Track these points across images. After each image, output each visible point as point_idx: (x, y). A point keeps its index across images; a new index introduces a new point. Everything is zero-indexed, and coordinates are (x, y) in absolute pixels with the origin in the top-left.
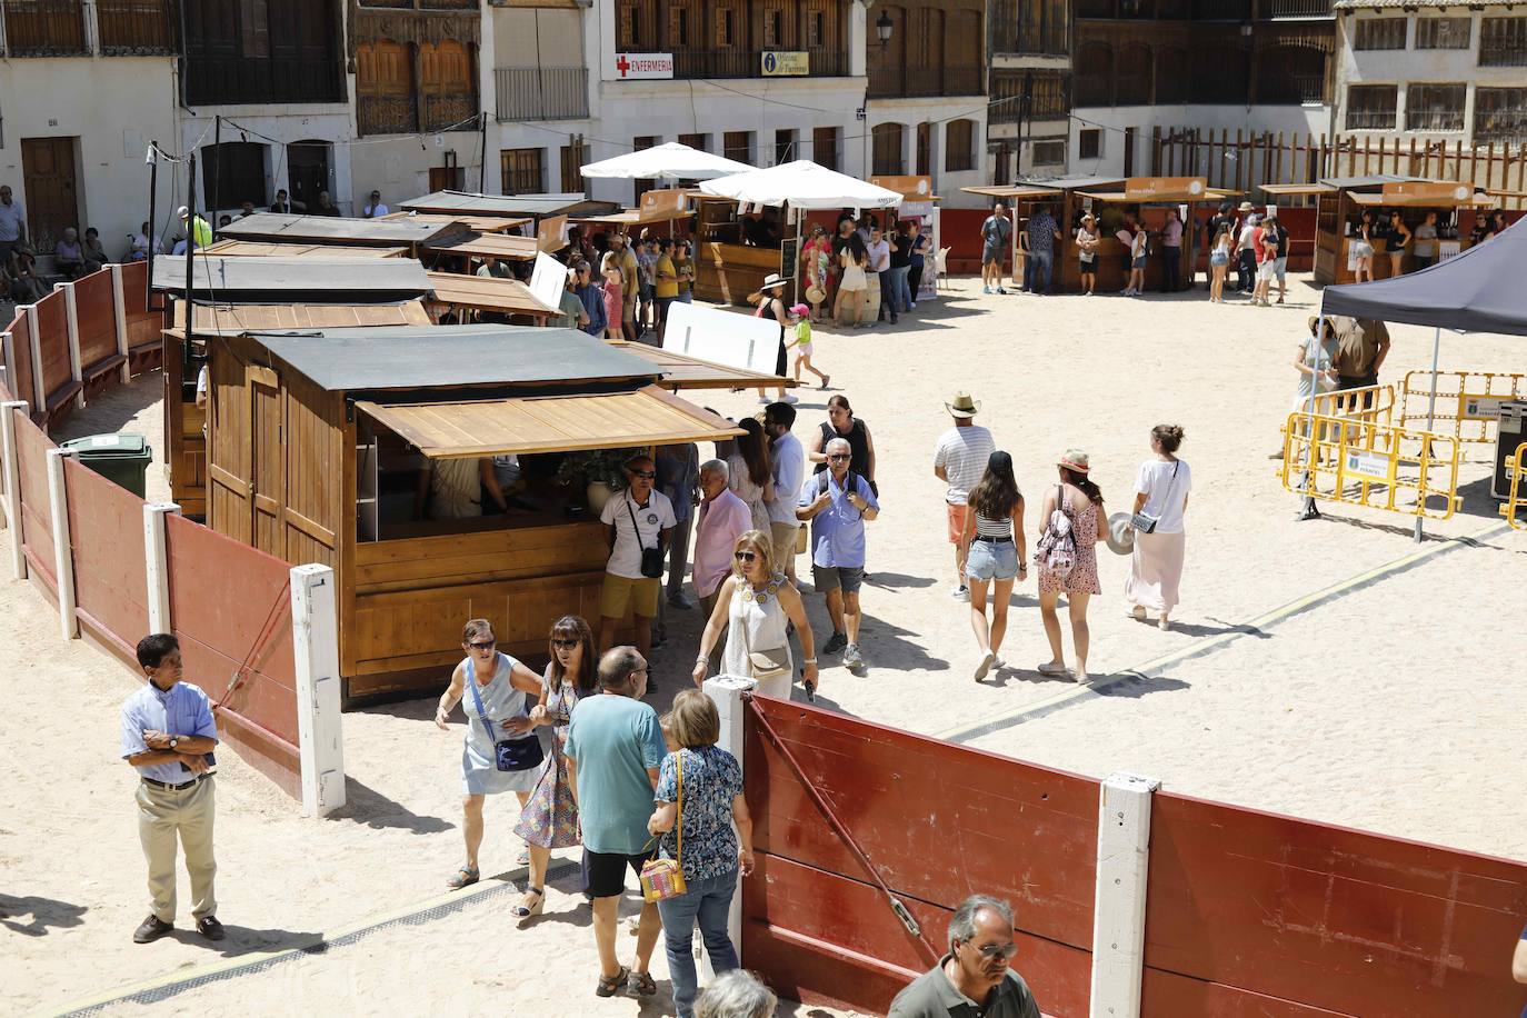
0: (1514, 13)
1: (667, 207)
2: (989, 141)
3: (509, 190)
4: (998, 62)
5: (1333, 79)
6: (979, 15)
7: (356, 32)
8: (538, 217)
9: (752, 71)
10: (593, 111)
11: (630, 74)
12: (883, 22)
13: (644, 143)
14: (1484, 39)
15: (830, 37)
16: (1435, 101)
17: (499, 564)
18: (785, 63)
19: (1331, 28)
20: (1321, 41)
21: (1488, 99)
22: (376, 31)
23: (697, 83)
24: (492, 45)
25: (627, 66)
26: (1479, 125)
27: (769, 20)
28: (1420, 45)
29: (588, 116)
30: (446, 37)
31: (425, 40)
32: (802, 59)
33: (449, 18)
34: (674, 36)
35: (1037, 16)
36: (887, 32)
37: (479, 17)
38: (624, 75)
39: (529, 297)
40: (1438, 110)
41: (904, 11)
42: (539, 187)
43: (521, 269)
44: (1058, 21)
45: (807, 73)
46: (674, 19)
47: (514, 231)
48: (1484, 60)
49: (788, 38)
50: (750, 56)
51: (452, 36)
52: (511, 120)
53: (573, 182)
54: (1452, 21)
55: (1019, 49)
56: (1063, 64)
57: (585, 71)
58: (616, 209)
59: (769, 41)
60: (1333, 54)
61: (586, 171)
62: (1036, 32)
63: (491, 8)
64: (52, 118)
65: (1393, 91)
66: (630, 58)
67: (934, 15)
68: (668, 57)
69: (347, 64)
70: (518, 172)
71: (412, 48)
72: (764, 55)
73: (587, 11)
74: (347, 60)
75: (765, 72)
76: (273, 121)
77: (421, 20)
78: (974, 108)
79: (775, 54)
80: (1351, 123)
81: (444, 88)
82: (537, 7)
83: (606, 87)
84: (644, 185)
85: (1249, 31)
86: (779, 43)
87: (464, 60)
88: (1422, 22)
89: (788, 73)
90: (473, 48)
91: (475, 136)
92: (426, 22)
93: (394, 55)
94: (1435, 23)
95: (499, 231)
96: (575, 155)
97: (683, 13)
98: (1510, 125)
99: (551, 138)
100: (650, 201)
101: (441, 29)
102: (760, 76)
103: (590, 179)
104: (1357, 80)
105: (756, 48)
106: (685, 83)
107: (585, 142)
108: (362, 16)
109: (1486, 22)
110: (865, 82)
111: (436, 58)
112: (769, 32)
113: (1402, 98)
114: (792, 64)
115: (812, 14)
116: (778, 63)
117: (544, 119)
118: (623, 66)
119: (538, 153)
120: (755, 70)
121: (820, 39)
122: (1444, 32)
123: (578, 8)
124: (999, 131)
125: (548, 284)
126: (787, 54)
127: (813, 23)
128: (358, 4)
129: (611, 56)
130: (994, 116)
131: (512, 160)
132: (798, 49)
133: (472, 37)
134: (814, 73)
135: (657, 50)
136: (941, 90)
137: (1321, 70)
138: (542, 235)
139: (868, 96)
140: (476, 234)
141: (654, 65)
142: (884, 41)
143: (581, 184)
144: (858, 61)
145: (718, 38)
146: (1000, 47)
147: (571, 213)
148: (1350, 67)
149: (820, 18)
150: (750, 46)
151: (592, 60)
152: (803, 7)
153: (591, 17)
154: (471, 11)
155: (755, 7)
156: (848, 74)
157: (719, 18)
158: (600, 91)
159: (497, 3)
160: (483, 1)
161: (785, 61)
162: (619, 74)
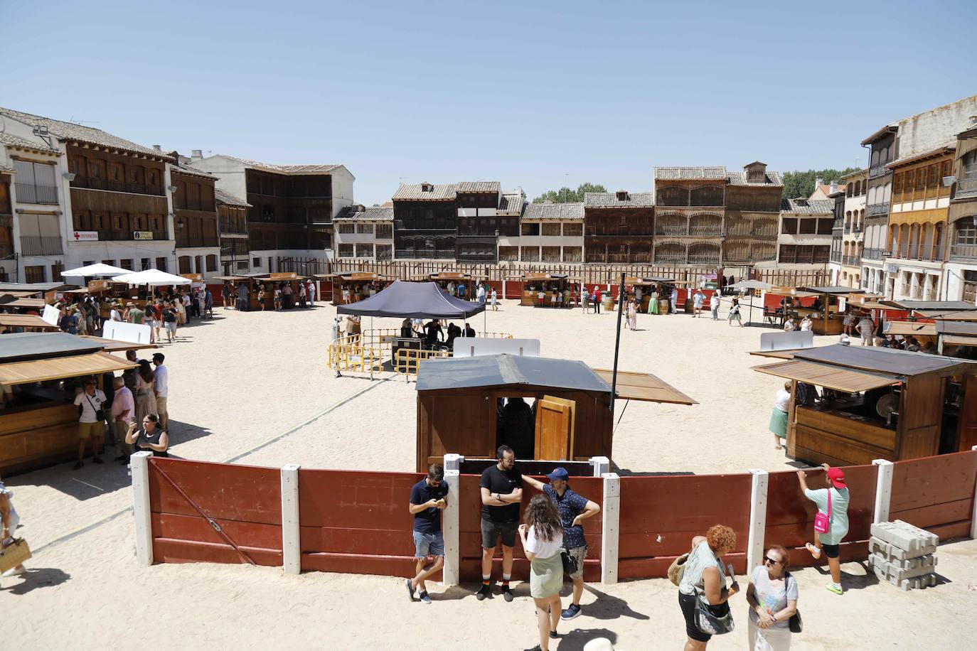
0: (385, 223)
1: (100, 286)
2: (221, 261)
3: (29, 281)
4: (223, 236)
5: (334, 242)
6: (215, 221)
8: (44, 292)
9: (130, 237)
10: (65, 252)
11: (79, 239)
12: (180, 222)
13: (87, 263)
14: (377, 231)
15: (160, 227)
16: (364, 249)
17: (37, 422)
19: (331, 227)
20: (329, 231)
21: (380, 248)
23: (108, 242)
24: (18, 228)
25: (79, 236)
26: (378, 256)
27: (136, 220)
28: (359, 232)
29: (63, 254)
32: (150, 234)
34: (98, 225)
35: (235, 221)
36: (182, 225)
37: (12, 217)
38: (77, 239)
39: (43, 321)
40: (366, 251)
41: (187, 218)
42: (43, 280)
43: (38, 311)
44: (243, 223)
46: (98, 220)
47: (33, 297)
48: (377, 237)
49: (144, 226)
50: (129, 233)
52: (29, 255)
53: (57, 277)
54: (367, 225)
55: (230, 231)
56: (246, 237)
57: (60, 238)
58: (78, 287)
59: (136, 228)
60: (333, 235)
61: (63, 274)
62: (235, 226)
63: (17, 214)
65: (352, 246)
66: (79, 233)
67: (199, 220)
68: (96, 233)
70: (33, 274)
72: (135, 233)
73: (60, 216)
75: (135, 238)
78: (216, 251)
79: (139, 232)
80: (340, 255)
82: (38, 214)
83: (70, 244)
84: (88, 279)
85: (306, 227)
86: (141, 229)
87: (6, 233)
88: (359, 225)
90: (10, 229)
91: (13, 262)
94: (362, 225)
95: (27, 297)
96: (58, 268)
97: (101, 218)
98: (386, 256)
99: (48, 262)
100: (92, 284)
102: (134, 240)
103: (65, 277)
104: (341, 242)
105: (131, 230)
106: (103, 242)
107: (62, 263)
109: (377, 225)
110: (175, 242)
112: (136, 225)
113: (355, 248)
115: (153, 219)
116: (140, 236)
117: (43, 255)
118: (77, 236)
119: (42, 268)
120: (132, 237)
121: (156, 227)
122: (365, 228)
123: (56, 215)
124: (224, 258)
125: (51, 315)
127: (153, 222)
129: (71, 232)
130: (222, 254)
131: (30, 270)
132: (148, 231)
133: (9, 225)
134: (155, 238)
135: (91, 230)
136: (203, 245)
137: (330, 239)
138: (47, 298)
139: (176, 247)
140: (17, 299)
141: (90, 236)
142: (181, 228)
143: (62, 279)
144: (172, 235)
145: (116, 227)
146: (223, 231)
147: (59, 290)
148: (338, 238)
149: (156, 220)
150: (129, 229)
151: (63, 234)
152: (149, 216)
153: (62, 218)
154: (8, 215)
155: (130, 216)
156: (168, 240)
157: (116, 220)
158: (68, 245)
159: (20, 212)
160: (14, 211)
161: (143, 235)
162: (75, 239)
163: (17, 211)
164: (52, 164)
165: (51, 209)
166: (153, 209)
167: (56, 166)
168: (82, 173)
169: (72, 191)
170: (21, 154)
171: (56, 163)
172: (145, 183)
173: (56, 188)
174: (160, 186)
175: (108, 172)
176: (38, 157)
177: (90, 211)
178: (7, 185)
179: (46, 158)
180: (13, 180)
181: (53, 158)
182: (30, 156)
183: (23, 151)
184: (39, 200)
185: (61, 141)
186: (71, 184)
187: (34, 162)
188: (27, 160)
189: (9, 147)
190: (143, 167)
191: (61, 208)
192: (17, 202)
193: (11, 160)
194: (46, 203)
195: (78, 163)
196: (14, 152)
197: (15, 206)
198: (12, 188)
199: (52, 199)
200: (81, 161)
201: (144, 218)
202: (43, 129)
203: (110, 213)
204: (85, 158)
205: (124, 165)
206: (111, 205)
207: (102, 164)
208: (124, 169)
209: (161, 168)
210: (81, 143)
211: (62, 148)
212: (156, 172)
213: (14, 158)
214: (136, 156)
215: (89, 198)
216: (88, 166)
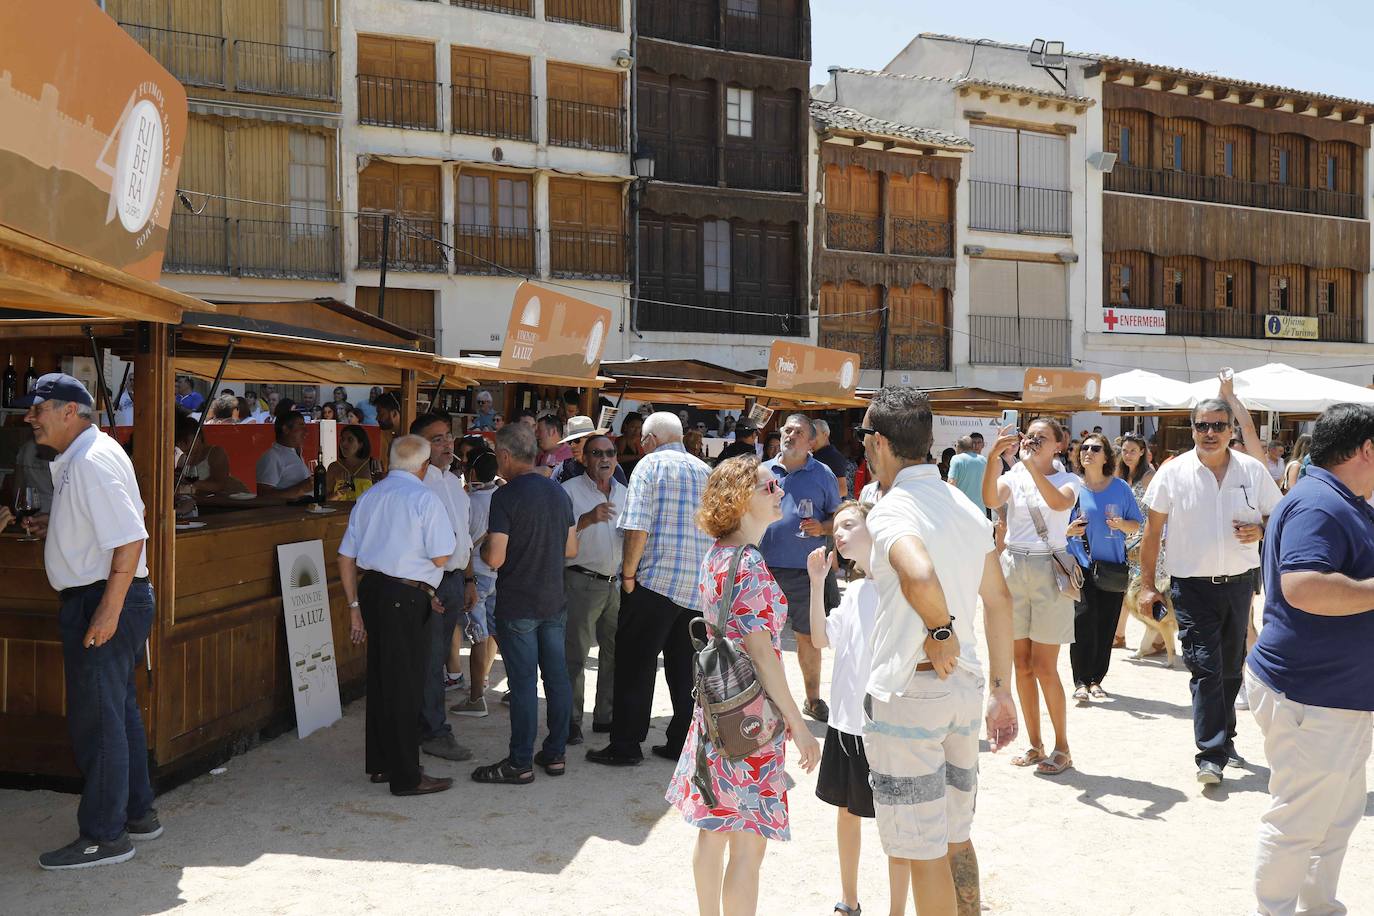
7: (821, 272)
9: (1256, 332)
10: (1076, 359)
11: (1117, 327)
15: (1343, 306)
18: (1291, 326)
22: (842, 272)
23: (1191, 340)
24: (966, 292)
25: (1115, 320)
29: (1070, 365)
30: (917, 281)
31: (895, 284)
32: (1312, 324)
33: (920, 264)
34: (1169, 296)
37: (954, 265)
38: (1111, 327)
45: (1316, 337)
46: (1170, 280)
49: (1296, 301)
50: (1253, 319)
51: (924, 281)
52: (985, 363)
57: (1068, 322)
59: (1273, 306)
63: (967, 258)
64: (494, 333)
66: (1117, 312)
68: (1162, 314)
69: (810, 301)
71: (880, 289)
72: (1268, 318)
73: (1072, 266)
74: (810, 297)
75: (1268, 334)
76: (728, 349)
77: (892, 264)
79: (1281, 318)
81: (915, 331)
82: (1017, 260)
83: (1091, 339)
86: (1285, 307)
87: (938, 305)
89: (1294, 337)
90: (947, 294)
91: (946, 379)
92: (896, 266)
93: (864, 297)
101: (912, 274)
102: (1263, 337)
105: (1259, 311)
106: (1179, 339)
108: (826, 258)
111: (908, 302)
112: (1275, 298)
114: (1299, 328)
115: (1323, 282)
116: (1283, 327)
117: (1020, 364)
118: (1111, 320)
120: (1258, 330)
121: (1331, 308)
123: (1063, 263)
126: (1294, 318)
127: (1324, 291)
128: (824, 246)
129: (1097, 309)
132: (1307, 314)
133: (946, 284)
134: (1323, 338)
135: (1151, 306)
141: (1146, 321)
145: (1219, 300)
149: (1332, 287)
150: (1253, 309)
151: (1075, 314)
152: (1313, 275)
153: (1076, 271)
154: (945, 259)
155: (1259, 271)
156: (1362, 341)
157: (1219, 281)
158: (1085, 343)
159: (974, 253)
160: (959, 250)
161: (1291, 325)
162: (1106, 327)
163: (967, 250)
164: (1064, 131)
165: (1051, 246)
166: (1323, 255)
167: (1072, 136)
168: (1139, 157)
169: (1107, 201)
170: (992, 107)
171: (1073, 130)
172: (1307, 184)
173: (1067, 193)
174: (1353, 192)
175: (1209, 151)
176: (1030, 114)
177: (1151, 257)
178: (951, 185)
179: (1050, 117)
180: (965, 173)
181: (1067, 117)
182: (1012, 111)
183: (994, 100)
184: (1024, 223)
185: (1091, 71)
186: (1108, 182)
187: (1021, 127)
188: (1004, 124)
189: (964, 90)
190: (1307, 140)
191: (1076, 246)
192: (970, 227)
193: (967, 122)
194: (1038, 233)
195: (1131, 131)
196: (974, 102)
197: (964, 237)
198: (962, 193)
199: (1056, 224)
200: (1140, 124)
201: (1298, 279)
202: (1053, 50)
203: (1203, 261)
204: (1151, 116)
205: (1252, 133)
206: (1208, 242)
207: (1192, 131)
208: (1253, 142)
209: (1357, 142)
210: (1142, 73)
211: (1092, 89)
212: (1344, 154)
213: (974, 117)
214: (1288, 107)
215: (1150, 218)
216: (1157, 137)
